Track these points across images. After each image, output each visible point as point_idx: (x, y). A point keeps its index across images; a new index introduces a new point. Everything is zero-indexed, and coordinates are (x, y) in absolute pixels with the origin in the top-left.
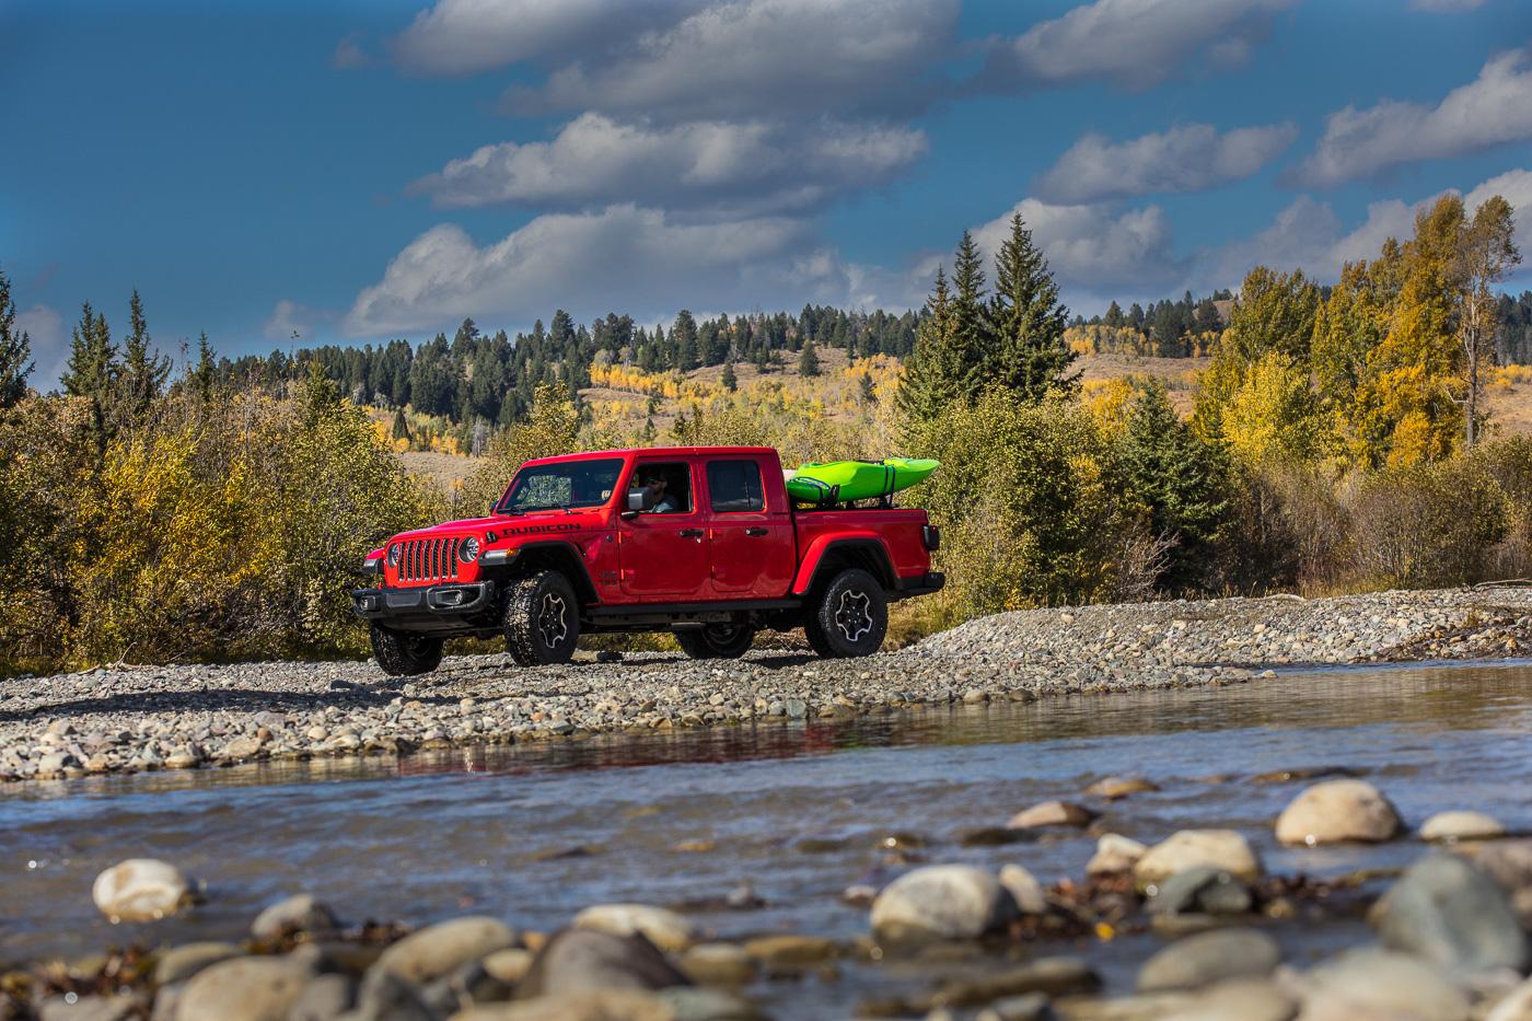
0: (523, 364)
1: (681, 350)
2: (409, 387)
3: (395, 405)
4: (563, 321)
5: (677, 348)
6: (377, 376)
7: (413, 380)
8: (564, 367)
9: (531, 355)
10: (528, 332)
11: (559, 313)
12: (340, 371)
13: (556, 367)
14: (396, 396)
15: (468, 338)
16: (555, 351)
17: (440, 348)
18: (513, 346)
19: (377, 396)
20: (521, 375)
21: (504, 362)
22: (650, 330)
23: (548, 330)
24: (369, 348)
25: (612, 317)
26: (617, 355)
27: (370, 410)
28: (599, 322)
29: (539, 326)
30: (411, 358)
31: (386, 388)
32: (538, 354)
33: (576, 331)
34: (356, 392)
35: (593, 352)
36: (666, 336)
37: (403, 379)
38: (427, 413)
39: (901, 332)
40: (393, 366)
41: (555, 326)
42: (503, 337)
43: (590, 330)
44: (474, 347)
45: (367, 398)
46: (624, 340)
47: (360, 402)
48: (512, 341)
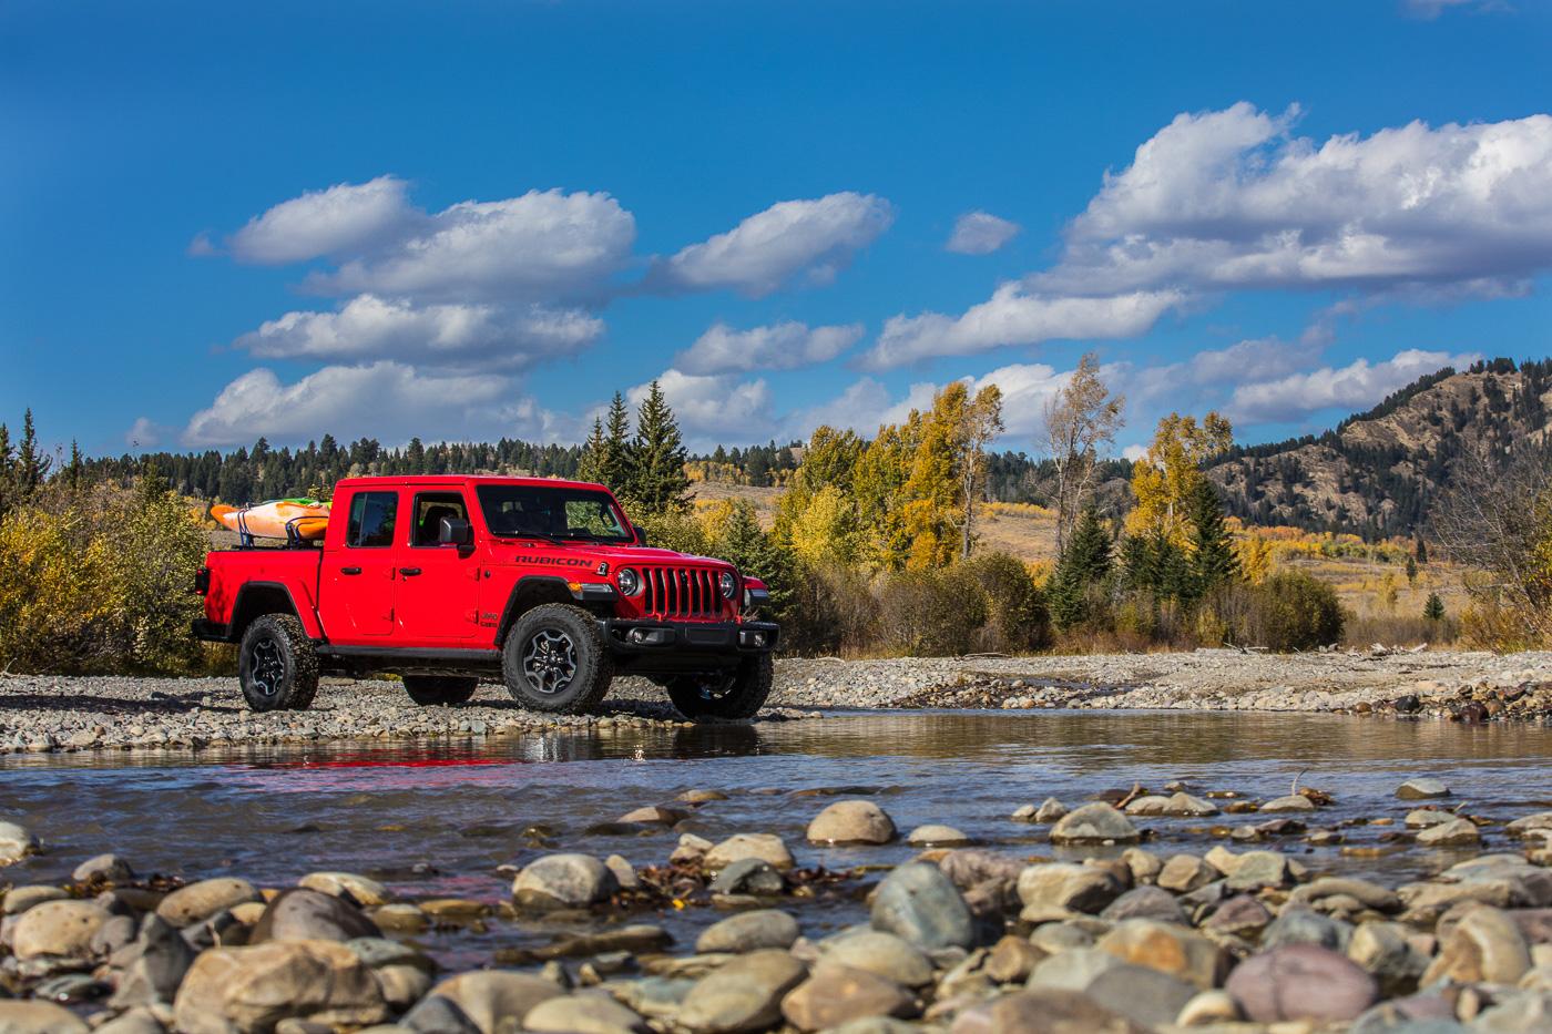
0: (299, 471)
1: (412, 466)
2: (218, 485)
3: (208, 496)
4: (329, 442)
5: (409, 464)
6: (196, 475)
7: (221, 479)
8: (329, 474)
9: (306, 465)
10: (304, 448)
11: (327, 436)
12: (169, 469)
13: (322, 475)
14: (208, 491)
15: (261, 451)
16: (323, 462)
17: (242, 456)
18: (293, 458)
19: (196, 489)
20: (298, 478)
21: (286, 469)
22: (391, 451)
23: (318, 448)
24: (191, 455)
25: (364, 440)
26: (367, 468)
27: (189, 499)
28: (355, 444)
29: (312, 445)
30: (220, 463)
31: (202, 485)
32: (310, 465)
33: (338, 448)
34: (180, 486)
35: (350, 464)
36: (402, 456)
37: (214, 478)
38: (230, 503)
39: (568, 461)
40: (207, 469)
41: (323, 445)
42: (286, 451)
43: (348, 449)
44: (265, 458)
45: (189, 491)
46: (372, 457)
47: (183, 494)
48: (293, 455)
